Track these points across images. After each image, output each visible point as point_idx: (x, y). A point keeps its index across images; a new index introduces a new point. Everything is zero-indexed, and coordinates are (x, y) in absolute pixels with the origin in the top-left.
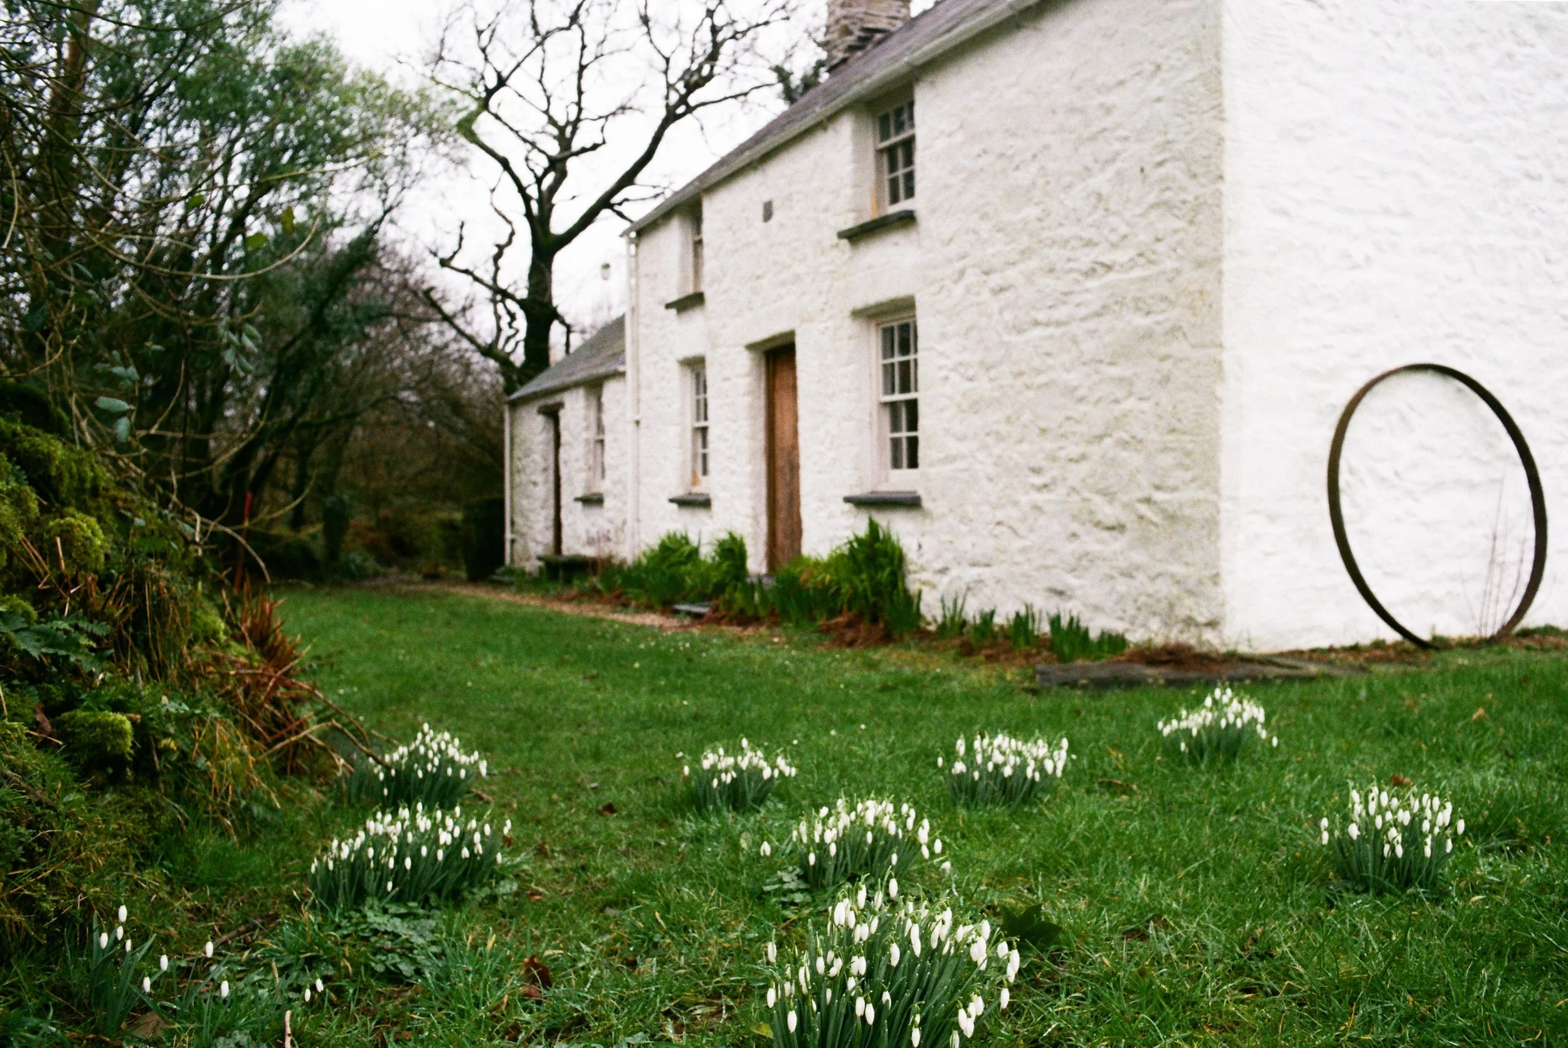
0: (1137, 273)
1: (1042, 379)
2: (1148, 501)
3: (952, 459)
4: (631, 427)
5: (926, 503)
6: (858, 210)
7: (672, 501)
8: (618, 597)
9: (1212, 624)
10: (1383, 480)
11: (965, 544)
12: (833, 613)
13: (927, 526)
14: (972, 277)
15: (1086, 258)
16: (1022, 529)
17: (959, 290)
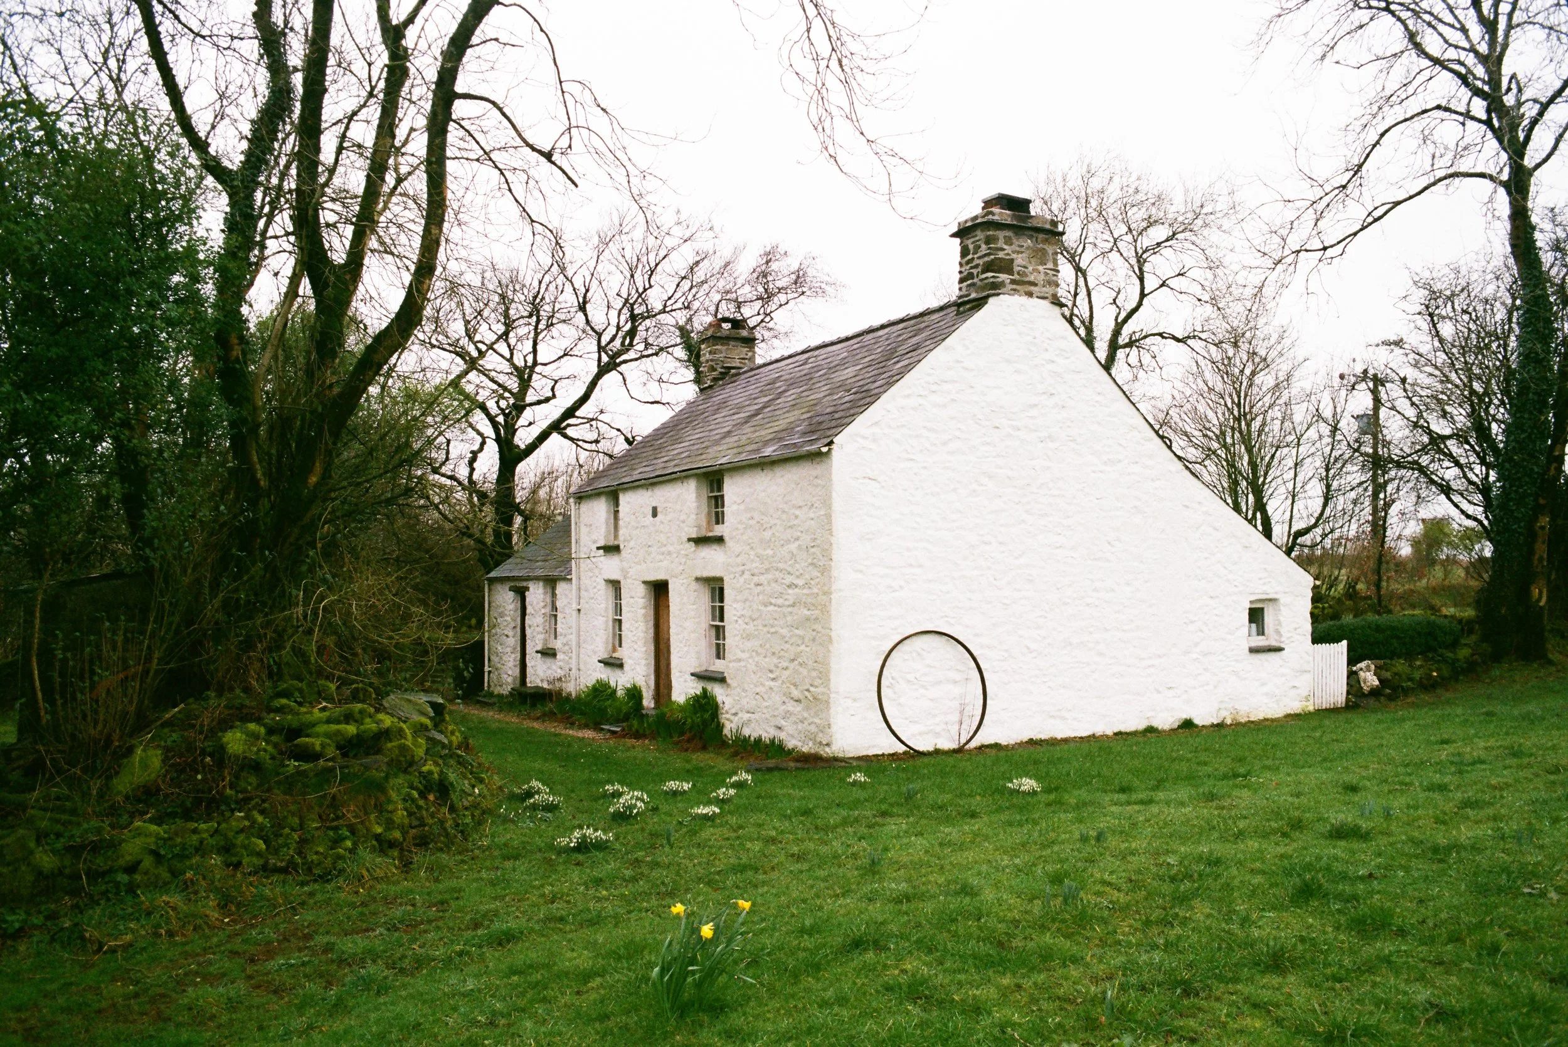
0: (805, 591)
1: (773, 630)
2: (808, 690)
3: (740, 660)
4: (575, 613)
5: (728, 680)
6: (699, 527)
7: (600, 661)
8: (568, 718)
9: (828, 745)
10: (909, 681)
11: (744, 702)
12: (682, 734)
13: (729, 691)
14: (747, 575)
15: (789, 579)
16: (766, 696)
17: (742, 580)
